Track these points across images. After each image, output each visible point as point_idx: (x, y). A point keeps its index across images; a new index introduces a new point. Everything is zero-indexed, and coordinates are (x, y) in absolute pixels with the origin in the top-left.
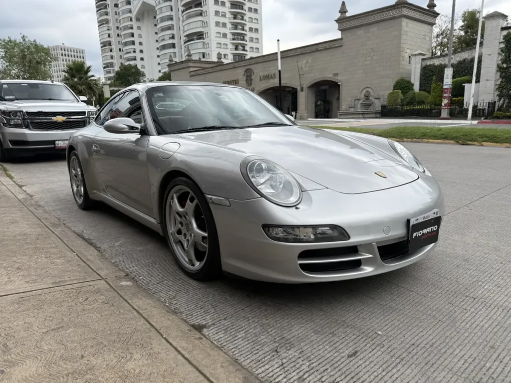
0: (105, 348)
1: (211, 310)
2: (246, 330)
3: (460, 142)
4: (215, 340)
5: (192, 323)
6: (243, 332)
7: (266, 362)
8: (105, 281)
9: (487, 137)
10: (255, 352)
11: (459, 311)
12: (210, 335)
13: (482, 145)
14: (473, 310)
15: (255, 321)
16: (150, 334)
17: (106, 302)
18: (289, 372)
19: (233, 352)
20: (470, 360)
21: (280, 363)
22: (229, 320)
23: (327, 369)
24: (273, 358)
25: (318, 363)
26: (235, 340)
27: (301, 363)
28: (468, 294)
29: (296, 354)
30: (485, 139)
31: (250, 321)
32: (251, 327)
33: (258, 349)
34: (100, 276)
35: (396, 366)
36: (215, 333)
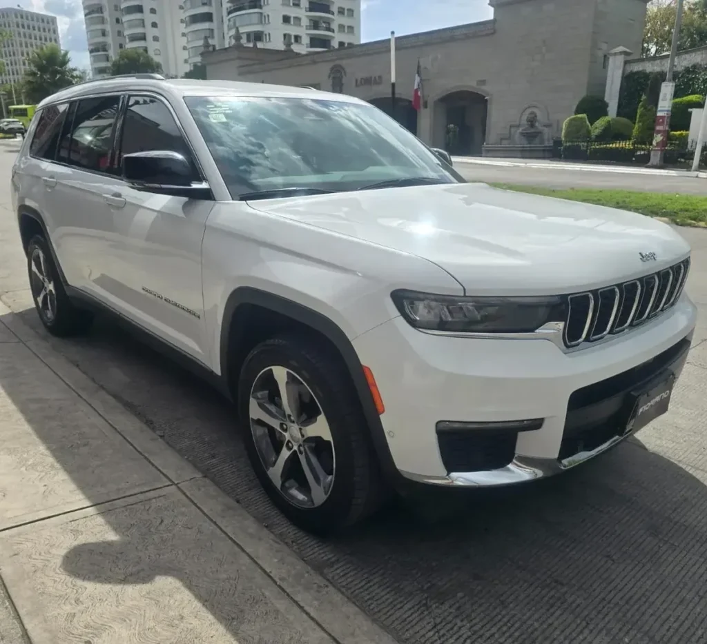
4: (344, 587)
6: (378, 574)
7: (414, 622)
8: (179, 488)
10: (399, 606)
11: (664, 547)
12: (336, 578)
14: (683, 545)
17: (189, 526)
18: (445, 637)
19: (369, 605)
20: (677, 625)
21: (433, 624)
24: (422, 616)
25: (481, 624)
26: (371, 587)
27: (459, 624)
29: (451, 610)
31: (386, 558)
32: (389, 566)
33: (401, 602)
34: (170, 480)
36: (341, 574)
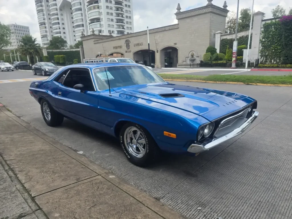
0: (122, 214)
1: (159, 189)
2: (181, 199)
3: (246, 83)
4: (168, 205)
5: (154, 197)
6: (180, 200)
7: (197, 215)
8: (101, 176)
9: (259, 80)
10: (190, 210)
11: (274, 183)
12: (165, 202)
13: (257, 85)
14: (280, 182)
15: (183, 194)
16: (139, 205)
17: (109, 188)
19: (179, 211)
20: (287, 208)
21: (203, 215)
22: (171, 194)
23: (226, 217)
24: (199, 213)
25: (221, 213)
26: (178, 204)
27: (213, 214)
28: (276, 173)
29: (209, 210)
30: (258, 81)
31: (181, 194)
32: (183, 197)
33: (190, 209)
34: (97, 173)
35: (256, 213)
36: (166, 201)
